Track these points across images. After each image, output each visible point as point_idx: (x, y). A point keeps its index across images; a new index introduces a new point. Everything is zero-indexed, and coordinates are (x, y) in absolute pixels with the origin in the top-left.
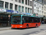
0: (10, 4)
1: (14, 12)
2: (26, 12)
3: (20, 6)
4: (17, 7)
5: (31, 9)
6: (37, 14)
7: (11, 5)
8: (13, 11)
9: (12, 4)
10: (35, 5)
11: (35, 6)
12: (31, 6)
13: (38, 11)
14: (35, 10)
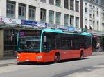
0: (30, 6)
1: (39, 25)
2: (66, 24)
3: (51, 13)
4: (45, 13)
5: (77, 18)
6: (91, 28)
7: (33, 9)
8: (36, 23)
9: (35, 8)
10: (86, 9)
11: (86, 11)
12: (77, 10)
13: (94, 22)
14: (86, 20)
